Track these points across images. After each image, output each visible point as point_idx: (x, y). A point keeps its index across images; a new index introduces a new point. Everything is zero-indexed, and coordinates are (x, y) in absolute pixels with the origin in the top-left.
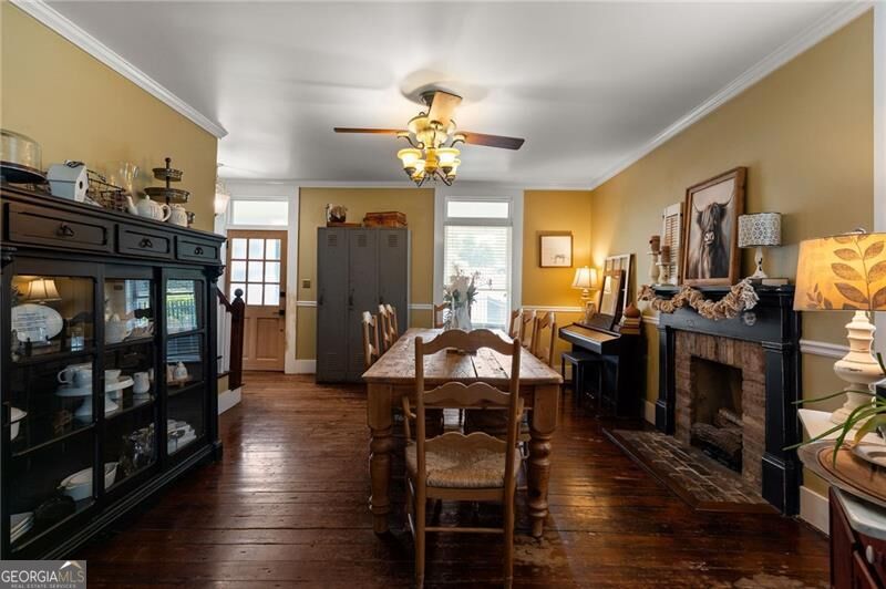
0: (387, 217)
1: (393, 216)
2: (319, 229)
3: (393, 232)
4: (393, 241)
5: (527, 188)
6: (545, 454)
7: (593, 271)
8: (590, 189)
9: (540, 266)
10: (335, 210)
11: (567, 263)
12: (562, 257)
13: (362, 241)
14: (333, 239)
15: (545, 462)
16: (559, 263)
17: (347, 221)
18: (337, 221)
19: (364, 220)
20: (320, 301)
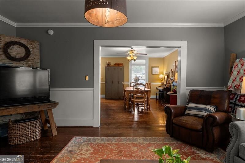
0: (120, 64)
1: (121, 64)
2: (106, 67)
3: (121, 67)
4: (121, 69)
5: (149, 57)
6: (149, 100)
7: (163, 75)
8: (163, 57)
9: (152, 74)
10: (109, 62)
11: (158, 73)
12: (157, 72)
13: (115, 69)
14: (108, 69)
15: (149, 101)
16: (156, 73)
17: (111, 65)
18: (109, 65)
19: (115, 65)
20: (106, 82)
